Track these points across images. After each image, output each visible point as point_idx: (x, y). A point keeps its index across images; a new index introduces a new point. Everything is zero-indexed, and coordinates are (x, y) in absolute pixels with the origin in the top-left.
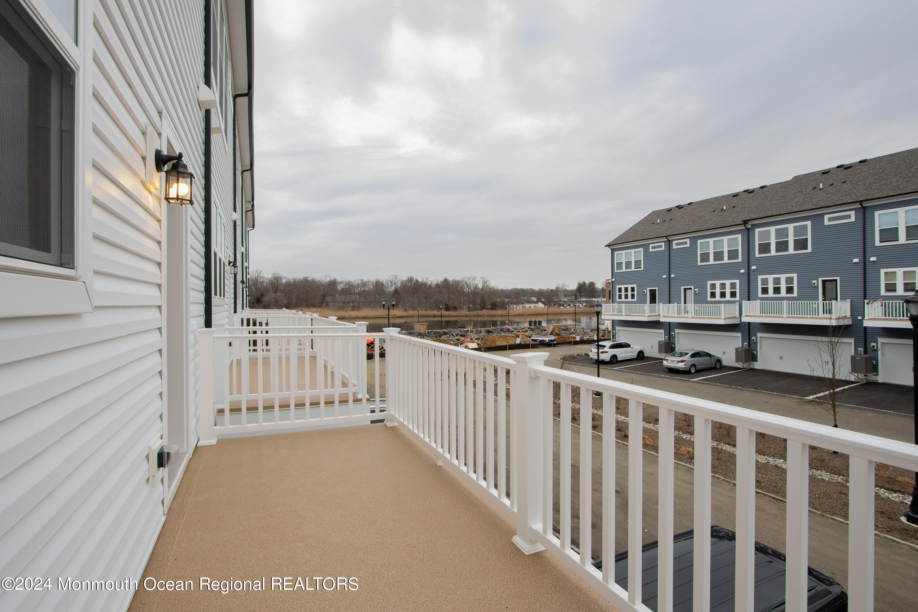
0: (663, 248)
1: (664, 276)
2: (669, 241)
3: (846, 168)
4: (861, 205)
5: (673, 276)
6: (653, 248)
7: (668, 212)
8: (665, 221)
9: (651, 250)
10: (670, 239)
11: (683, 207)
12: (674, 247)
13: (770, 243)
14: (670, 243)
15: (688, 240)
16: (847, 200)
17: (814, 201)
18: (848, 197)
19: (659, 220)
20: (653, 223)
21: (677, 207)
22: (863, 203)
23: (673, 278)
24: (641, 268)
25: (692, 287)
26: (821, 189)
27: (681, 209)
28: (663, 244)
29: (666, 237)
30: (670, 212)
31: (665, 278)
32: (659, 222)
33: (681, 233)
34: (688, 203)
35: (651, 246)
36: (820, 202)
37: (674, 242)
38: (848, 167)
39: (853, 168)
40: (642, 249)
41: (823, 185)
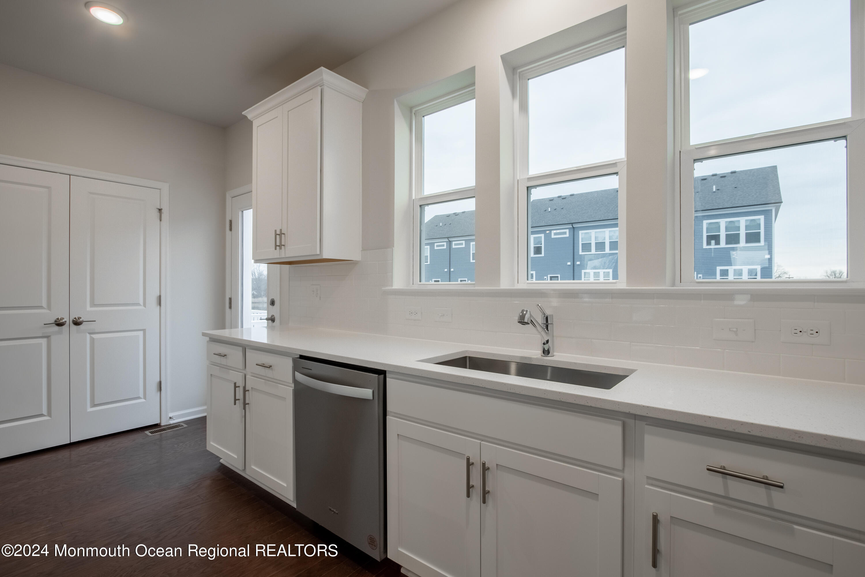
0: (445, 247)
1: (446, 270)
2: (450, 241)
3: (563, 199)
4: (572, 226)
5: (452, 270)
6: (438, 246)
7: (448, 217)
8: (446, 224)
9: (436, 248)
10: (450, 240)
11: (458, 214)
12: (454, 247)
14: (450, 243)
15: (464, 242)
16: (564, 221)
17: (546, 220)
18: (565, 219)
19: (441, 223)
20: (437, 226)
21: (454, 214)
22: (573, 224)
23: (452, 271)
24: (427, 262)
25: (466, 279)
26: (550, 212)
27: (457, 216)
28: (445, 243)
29: (448, 238)
30: (449, 217)
31: (446, 272)
32: (441, 225)
33: (459, 236)
34: (462, 211)
35: (436, 244)
36: (549, 221)
37: (454, 243)
38: (564, 198)
39: (566, 199)
40: (429, 246)
41: (550, 209)
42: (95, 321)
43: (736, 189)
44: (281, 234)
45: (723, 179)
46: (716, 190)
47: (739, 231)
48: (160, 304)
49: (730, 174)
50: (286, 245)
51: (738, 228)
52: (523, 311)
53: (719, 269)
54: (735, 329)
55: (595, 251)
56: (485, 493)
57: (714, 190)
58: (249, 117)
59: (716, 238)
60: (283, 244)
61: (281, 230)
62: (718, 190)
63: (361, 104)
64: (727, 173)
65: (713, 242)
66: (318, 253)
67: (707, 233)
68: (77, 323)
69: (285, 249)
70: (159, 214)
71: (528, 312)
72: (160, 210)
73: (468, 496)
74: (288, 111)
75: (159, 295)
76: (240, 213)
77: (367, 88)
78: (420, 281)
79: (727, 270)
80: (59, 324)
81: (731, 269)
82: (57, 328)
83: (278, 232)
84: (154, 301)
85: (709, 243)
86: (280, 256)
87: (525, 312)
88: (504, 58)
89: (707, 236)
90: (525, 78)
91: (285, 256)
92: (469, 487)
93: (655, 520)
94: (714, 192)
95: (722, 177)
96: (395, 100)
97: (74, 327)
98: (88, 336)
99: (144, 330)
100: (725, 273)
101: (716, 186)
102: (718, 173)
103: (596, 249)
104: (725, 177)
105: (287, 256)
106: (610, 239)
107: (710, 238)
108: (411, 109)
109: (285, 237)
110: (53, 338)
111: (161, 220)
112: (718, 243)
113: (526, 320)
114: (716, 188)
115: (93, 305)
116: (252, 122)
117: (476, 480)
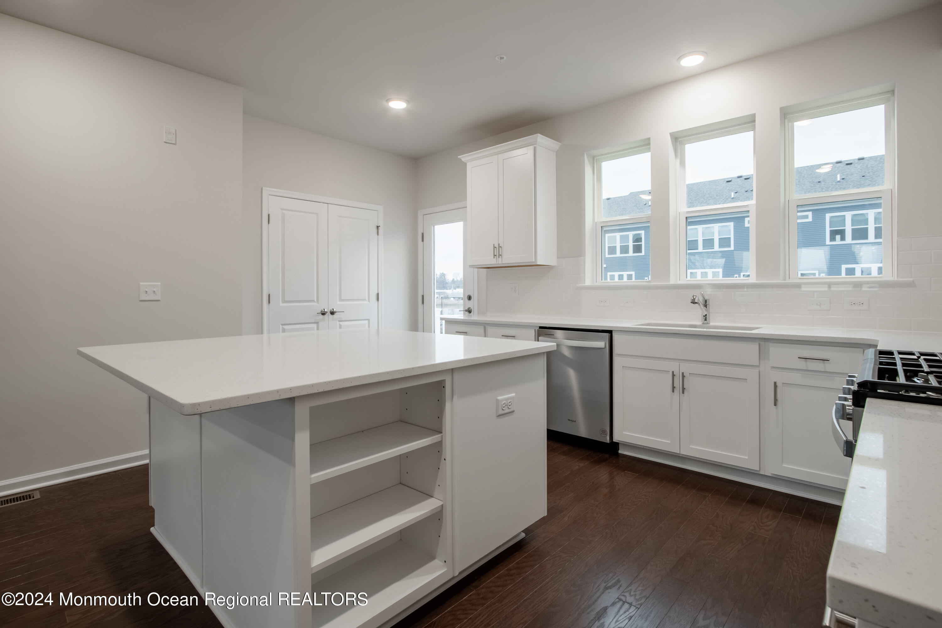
13: (616, 246)
42: (344, 312)
43: (863, 178)
44: (500, 247)
45: (849, 166)
46: (840, 179)
47: (868, 225)
48: (378, 300)
49: (858, 161)
50: (503, 255)
51: (866, 221)
52: (693, 296)
53: (844, 267)
54: (819, 304)
55: (702, 249)
56: (684, 389)
57: (839, 179)
58: (463, 160)
59: (842, 233)
60: (500, 254)
61: (499, 244)
62: (843, 179)
63: (555, 153)
64: (854, 160)
65: (838, 237)
66: (534, 261)
67: (830, 227)
68: (332, 313)
69: (502, 258)
70: (377, 229)
71: (697, 297)
72: (378, 227)
73: (673, 391)
74: (503, 160)
75: (377, 292)
76: (433, 227)
77: (560, 142)
78: (602, 280)
79: (854, 269)
80: (323, 314)
81: (858, 268)
82: (322, 316)
83: (497, 246)
84: (374, 297)
85: (833, 239)
86: (497, 262)
87: (695, 297)
88: (672, 135)
89: (831, 231)
90: (683, 144)
91: (502, 262)
92: (674, 388)
93: (775, 383)
94: (839, 182)
95: (847, 164)
96: (585, 155)
97: (331, 316)
98: (338, 322)
99: (369, 320)
100: (851, 272)
101: (840, 175)
102: (843, 160)
103: (704, 247)
104: (851, 164)
105: (504, 262)
106: (719, 236)
107: (833, 234)
108: (593, 158)
109: (502, 249)
110: (320, 323)
111: (378, 235)
112: (843, 238)
113: (696, 301)
114: (840, 176)
115: (341, 300)
116: (466, 164)
117: (678, 384)
